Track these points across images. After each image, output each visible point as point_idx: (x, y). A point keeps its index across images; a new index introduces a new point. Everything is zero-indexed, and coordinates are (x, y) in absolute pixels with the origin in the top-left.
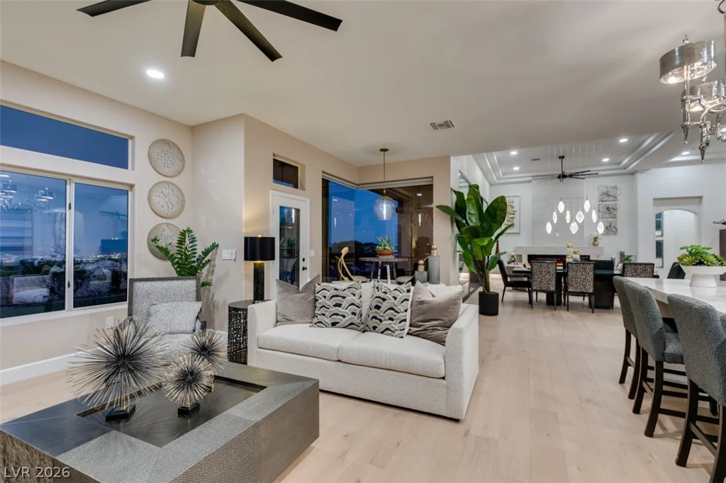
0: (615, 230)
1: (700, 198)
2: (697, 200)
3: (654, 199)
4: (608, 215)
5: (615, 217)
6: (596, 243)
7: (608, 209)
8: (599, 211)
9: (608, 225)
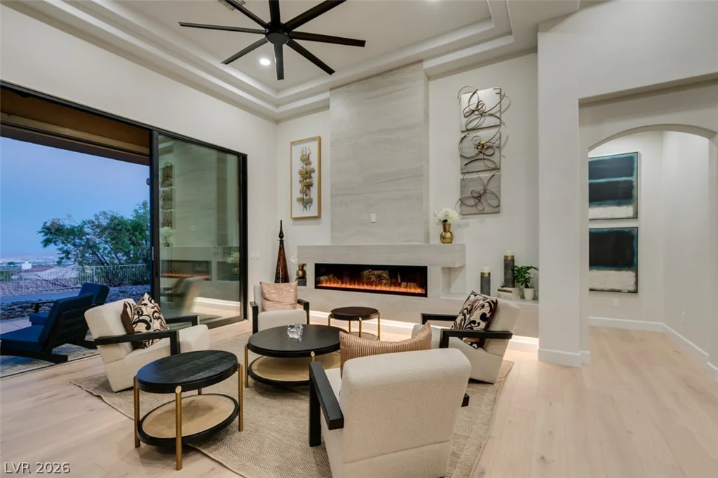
0: (495, 203)
4: (479, 165)
5: (497, 168)
7: (480, 148)
8: (462, 156)
9: (480, 189)
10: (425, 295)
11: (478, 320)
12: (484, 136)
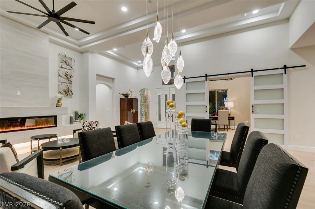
0: (71, 94)
1: (113, 79)
2: (111, 80)
3: (97, 75)
4: (66, 81)
5: (71, 83)
6: (60, 104)
7: (66, 75)
8: (59, 75)
9: (65, 88)
10: (56, 126)
11: (95, 126)
12: (69, 72)
